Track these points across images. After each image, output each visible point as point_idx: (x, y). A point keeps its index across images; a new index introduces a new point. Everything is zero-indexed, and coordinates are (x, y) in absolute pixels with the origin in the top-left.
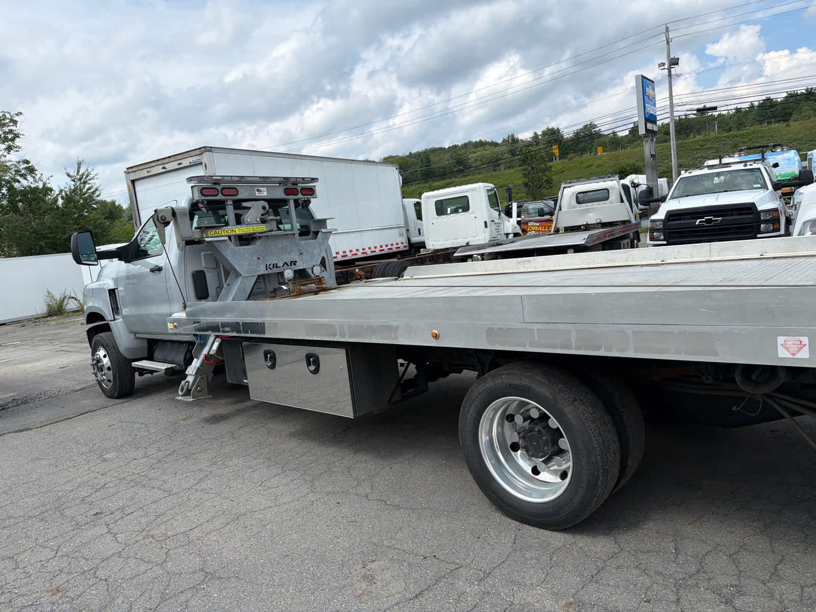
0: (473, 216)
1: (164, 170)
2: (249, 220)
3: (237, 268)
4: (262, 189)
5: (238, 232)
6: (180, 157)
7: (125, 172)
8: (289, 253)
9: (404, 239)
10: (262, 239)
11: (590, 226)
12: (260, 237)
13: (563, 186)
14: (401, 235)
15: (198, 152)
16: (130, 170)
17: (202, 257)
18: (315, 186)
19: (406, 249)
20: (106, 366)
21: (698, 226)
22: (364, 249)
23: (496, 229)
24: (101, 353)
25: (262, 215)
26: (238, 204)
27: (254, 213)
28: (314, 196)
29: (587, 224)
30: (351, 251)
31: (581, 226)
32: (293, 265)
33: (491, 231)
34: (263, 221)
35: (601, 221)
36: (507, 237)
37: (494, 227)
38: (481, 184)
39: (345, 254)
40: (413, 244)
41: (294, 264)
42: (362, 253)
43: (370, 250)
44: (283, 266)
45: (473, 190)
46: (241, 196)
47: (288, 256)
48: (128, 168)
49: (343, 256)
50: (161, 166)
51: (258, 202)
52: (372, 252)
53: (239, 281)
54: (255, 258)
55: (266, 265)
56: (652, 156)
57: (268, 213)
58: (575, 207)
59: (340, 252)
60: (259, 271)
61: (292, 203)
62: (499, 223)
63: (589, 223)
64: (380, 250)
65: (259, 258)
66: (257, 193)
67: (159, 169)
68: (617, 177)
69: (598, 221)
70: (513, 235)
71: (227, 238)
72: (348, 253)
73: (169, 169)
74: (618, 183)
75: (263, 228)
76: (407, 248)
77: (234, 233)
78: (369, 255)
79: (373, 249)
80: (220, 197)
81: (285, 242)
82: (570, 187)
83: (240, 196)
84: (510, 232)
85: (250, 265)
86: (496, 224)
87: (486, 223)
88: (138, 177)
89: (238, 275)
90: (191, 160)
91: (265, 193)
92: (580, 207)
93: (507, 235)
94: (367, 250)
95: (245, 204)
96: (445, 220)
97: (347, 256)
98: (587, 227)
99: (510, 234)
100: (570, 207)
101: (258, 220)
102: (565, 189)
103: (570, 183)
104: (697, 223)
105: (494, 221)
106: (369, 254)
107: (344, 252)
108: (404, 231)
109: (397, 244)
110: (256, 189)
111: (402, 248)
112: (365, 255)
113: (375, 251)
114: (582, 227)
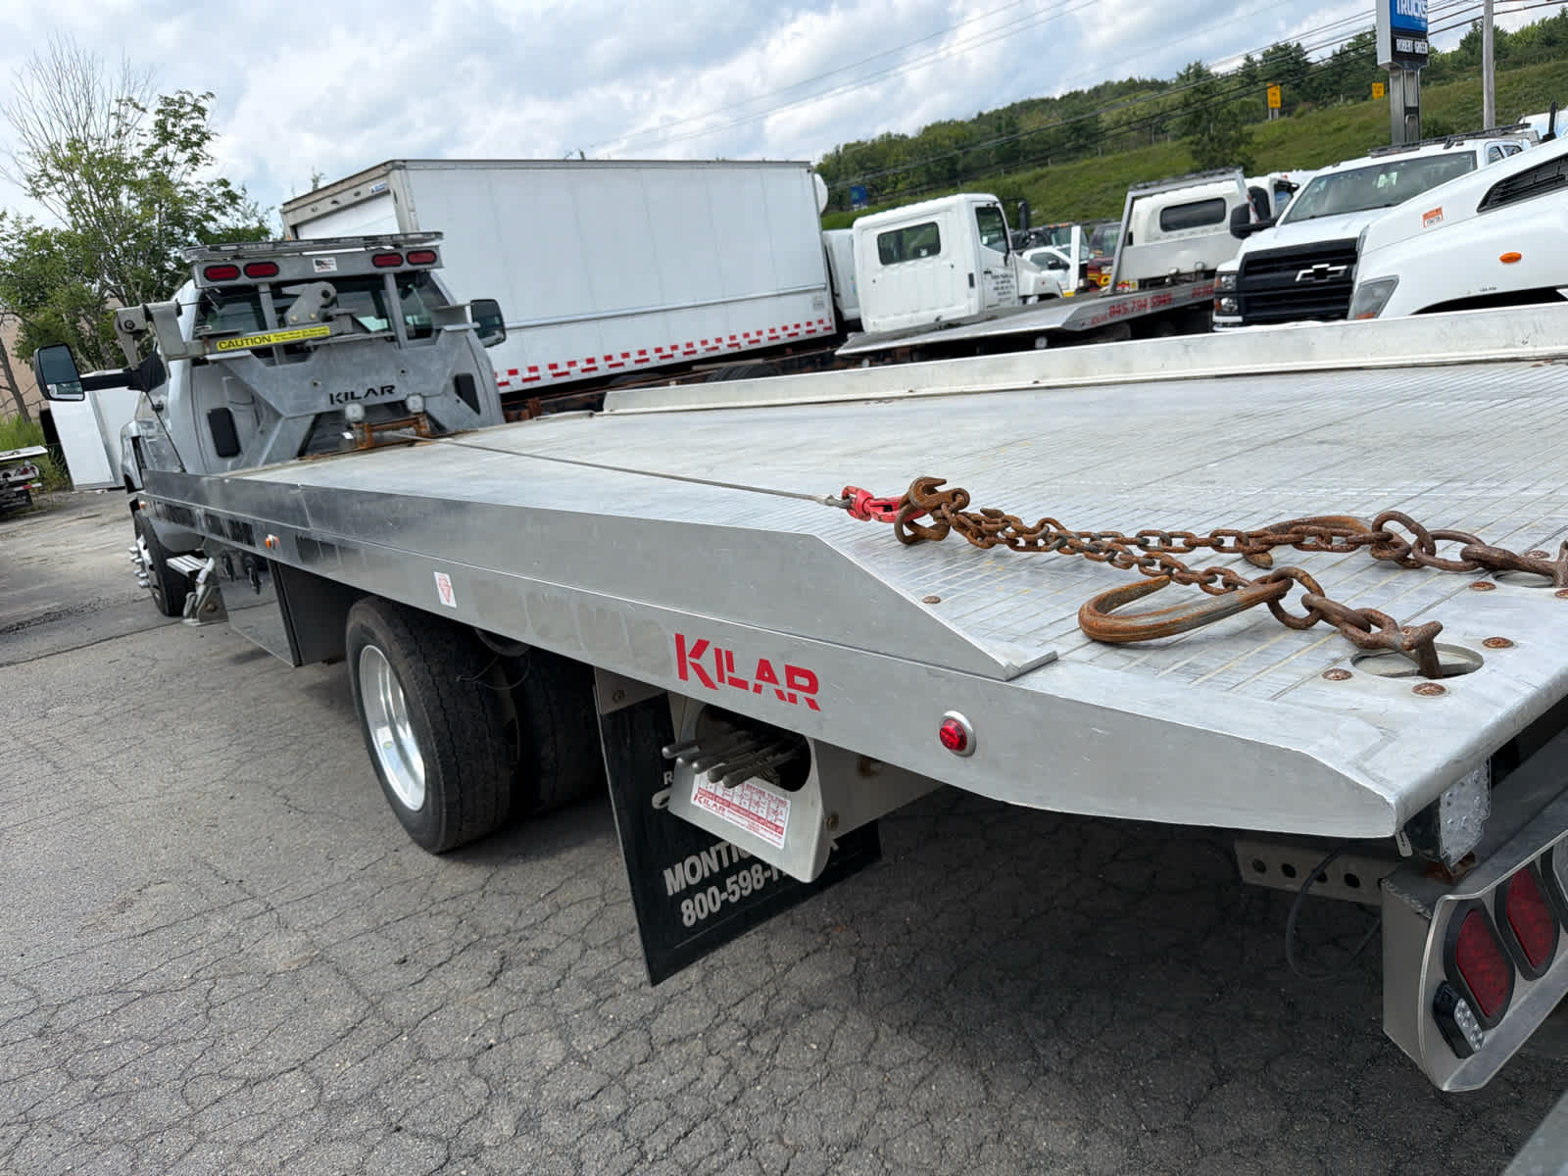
0: (947, 263)
1: (335, 207)
2: (295, 318)
3: (272, 403)
4: (326, 260)
5: (274, 341)
6: (355, 182)
7: (281, 211)
8: (378, 372)
9: (826, 314)
10: (319, 350)
11: (1182, 278)
12: (316, 347)
13: (1131, 195)
14: (818, 305)
15: (381, 171)
16: (288, 208)
17: (225, 386)
18: (437, 247)
19: (828, 333)
20: (147, 565)
21: (1301, 284)
22: (733, 338)
23: (996, 289)
24: (141, 543)
25: (323, 307)
26: (276, 290)
27: (306, 303)
28: (436, 264)
29: (1178, 274)
30: (704, 343)
31: (1165, 277)
32: (387, 393)
33: (983, 295)
34: (327, 319)
35: (1204, 266)
36: (1025, 302)
37: (991, 284)
38: (961, 198)
39: (690, 349)
40: (848, 322)
41: (390, 392)
42: (730, 346)
43: (747, 340)
44: (366, 395)
45: (948, 209)
46: (285, 274)
47: (376, 378)
48: (285, 205)
49: (686, 353)
50: (330, 200)
51: (312, 285)
52: (751, 342)
53: (280, 425)
54: (307, 384)
55: (331, 396)
56: (1408, 110)
57: (334, 301)
58: (1158, 239)
59: (680, 347)
60: (315, 407)
61: (391, 283)
62: (1006, 276)
63: (1182, 271)
64: (771, 339)
65: (315, 384)
66: (316, 267)
67: (326, 206)
68: (1238, 173)
69: (1199, 267)
70: (1036, 298)
71: (249, 353)
72: (697, 346)
73: (343, 203)
74: (1241, 185)
75: (324, 330)
76: (834, 331)
77: (266, 343)
78: (743, 349)
79: (753, 337)
80: (243, 280)
81: (367, 353)
82: (1151, 195)
83: (280, 277)
84: (1030, 292)
85: (297, 397)
86: (996, 277)
87: (971, 276)
88: (299, 220)
89: (278, 416)
90: (373, 186)
91: (333, 268)
92: (1170, 237)
93: (1025, 298)
94: (740, 339)
95: (287, 290)
96: (896, 273)
97: (694, 352)
98: (1177, 278)
99: (1030, 296)
100: (1149, 238)
101: (313, 316)
102: (1137, 203)
103: (1146, 187)
104: (1298, 279)
105: (990, 272)
106: (745, 346)
107: (689, 345)
108: (826, 296)
109: (809, 324)
110: (314, 260)
111: (820, 331)
112: (736, 350)
113: (758, 341)
114: (1167, 280)
